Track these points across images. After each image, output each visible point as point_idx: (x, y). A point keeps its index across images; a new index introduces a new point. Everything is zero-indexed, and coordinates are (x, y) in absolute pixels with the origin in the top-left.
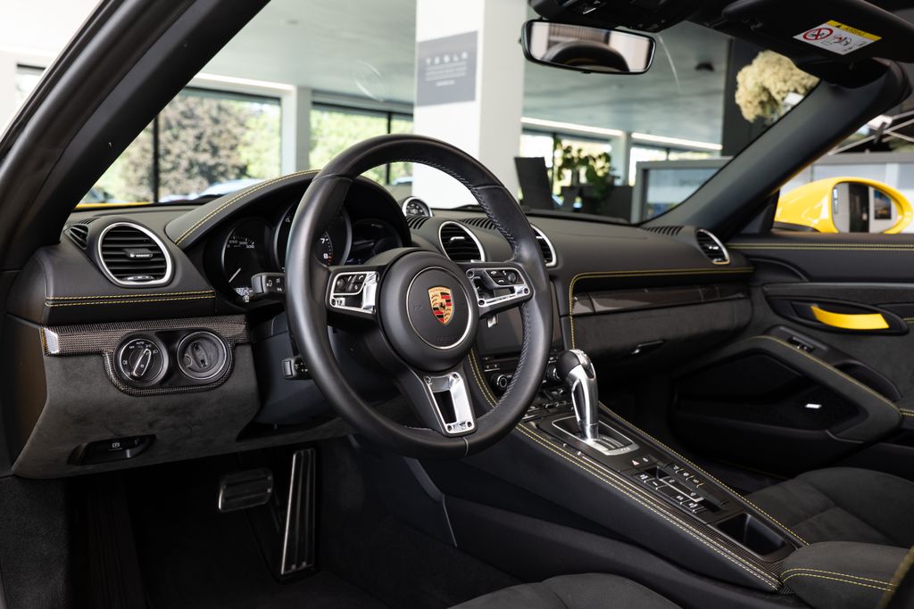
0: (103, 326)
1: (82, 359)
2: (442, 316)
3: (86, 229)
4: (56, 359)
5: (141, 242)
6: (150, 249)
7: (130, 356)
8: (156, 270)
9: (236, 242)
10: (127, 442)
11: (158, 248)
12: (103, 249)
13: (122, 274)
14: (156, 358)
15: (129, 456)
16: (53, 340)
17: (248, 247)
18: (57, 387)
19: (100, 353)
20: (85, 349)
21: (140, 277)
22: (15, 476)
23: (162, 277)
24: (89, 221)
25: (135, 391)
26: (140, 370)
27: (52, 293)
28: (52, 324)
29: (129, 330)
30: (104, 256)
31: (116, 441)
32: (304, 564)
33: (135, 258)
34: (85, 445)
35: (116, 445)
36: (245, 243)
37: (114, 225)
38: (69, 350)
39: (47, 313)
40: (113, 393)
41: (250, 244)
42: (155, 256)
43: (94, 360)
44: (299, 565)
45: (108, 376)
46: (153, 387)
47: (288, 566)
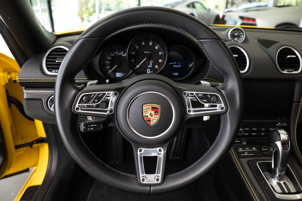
0: (43, 89)
1: (35, 101)
2: (150, 121)
9: (118, 53)
13: (51, 69)
17: (123, 55)
19: (41, 99)
32: (178, 158)
36: (122, 54)
38: (29, 98)
40: (46, 114)
41: (124, 54)
44: (176, 157)
45: (44, 108)
47: (172, 156)
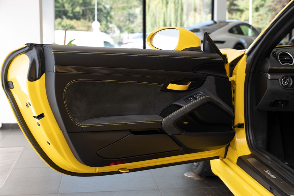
0: (279, 74)
1: (275, 80)
3: (276, 53)
4: (269, 80)
5: (287, 56)
6: (289, 57)
7: (284, 81)
8: (290, 62)
10: (282, 101)
11: (291, 57)
12: (279, 57)
13: (283, 63)
14: (290, 82)
15: (282, 106)
16: (269, 76)
18: (270, 86)
19: (278, 79)
20: (275, 78)
21: (287, 64)
22: (257, 109)
23: (292, 64)
24: (276, 51)
25: (285, 88)
26: (286, 83)
27: (269, 66)
28: (269, 73)
29: (284, 75)
30: (280, 59)
31: (280, 101)
33: (286, 59)
34: (273, 101)
35: (280, 102)
37: (282, 52)
38: (272, 78)
39: (268, 70)
40: (281, 88)
42: (290, 59)
43: (277, 81)
45: (279, 84)
46: (289, 88)
